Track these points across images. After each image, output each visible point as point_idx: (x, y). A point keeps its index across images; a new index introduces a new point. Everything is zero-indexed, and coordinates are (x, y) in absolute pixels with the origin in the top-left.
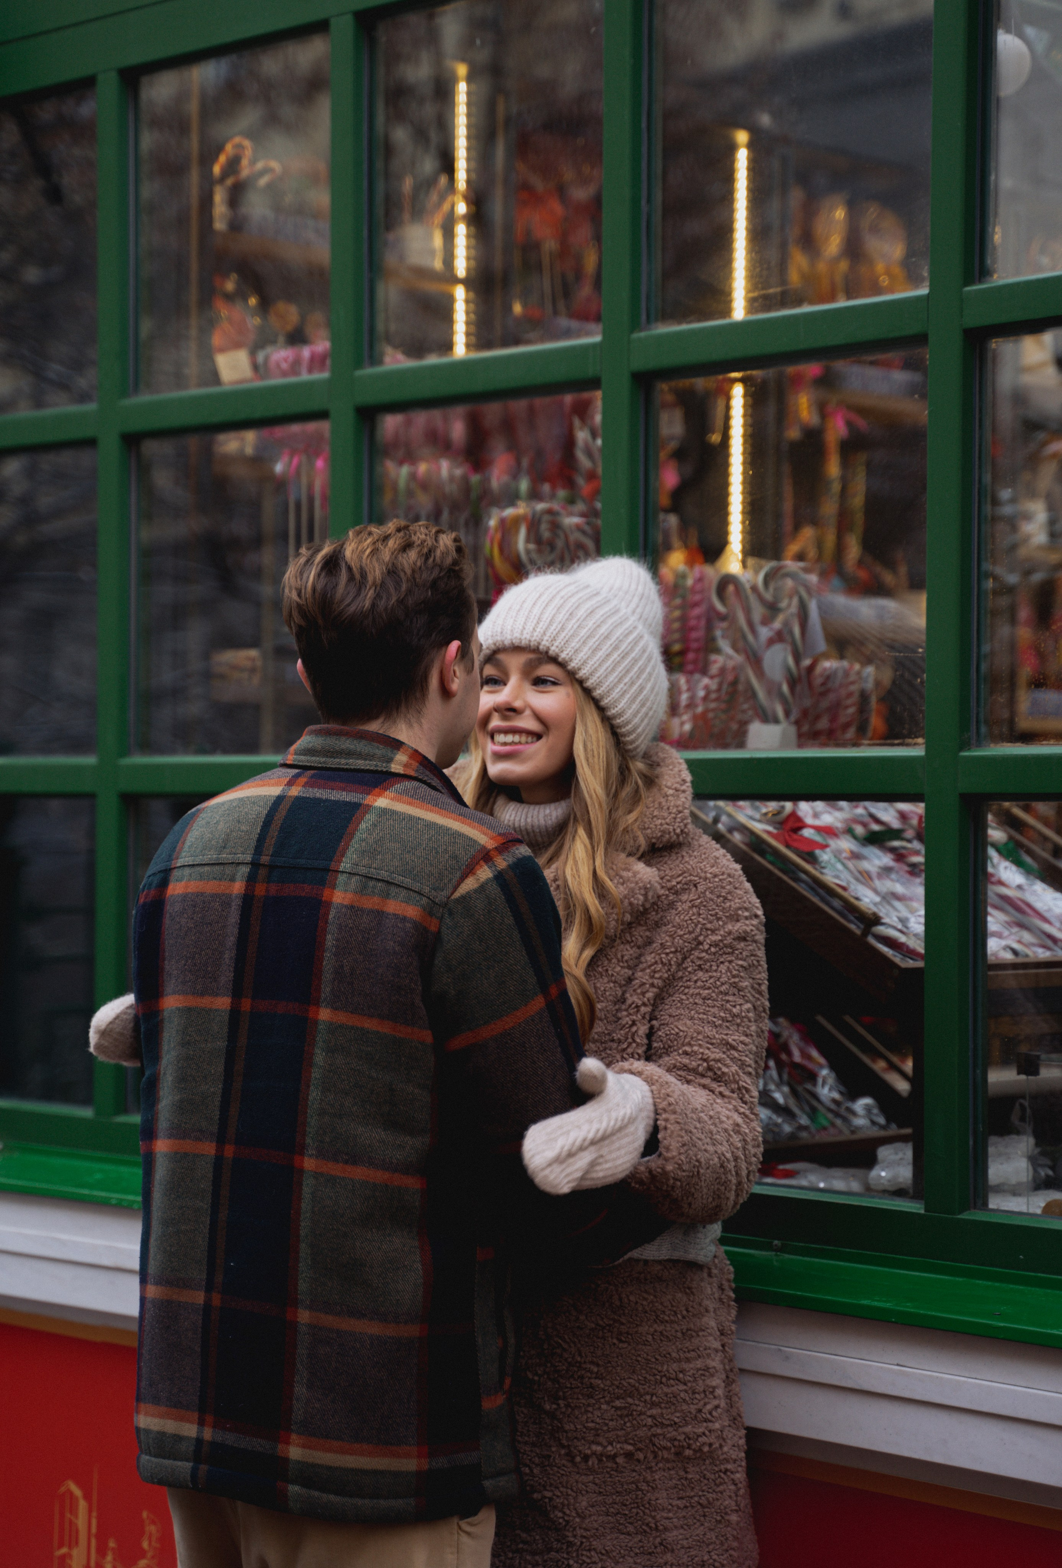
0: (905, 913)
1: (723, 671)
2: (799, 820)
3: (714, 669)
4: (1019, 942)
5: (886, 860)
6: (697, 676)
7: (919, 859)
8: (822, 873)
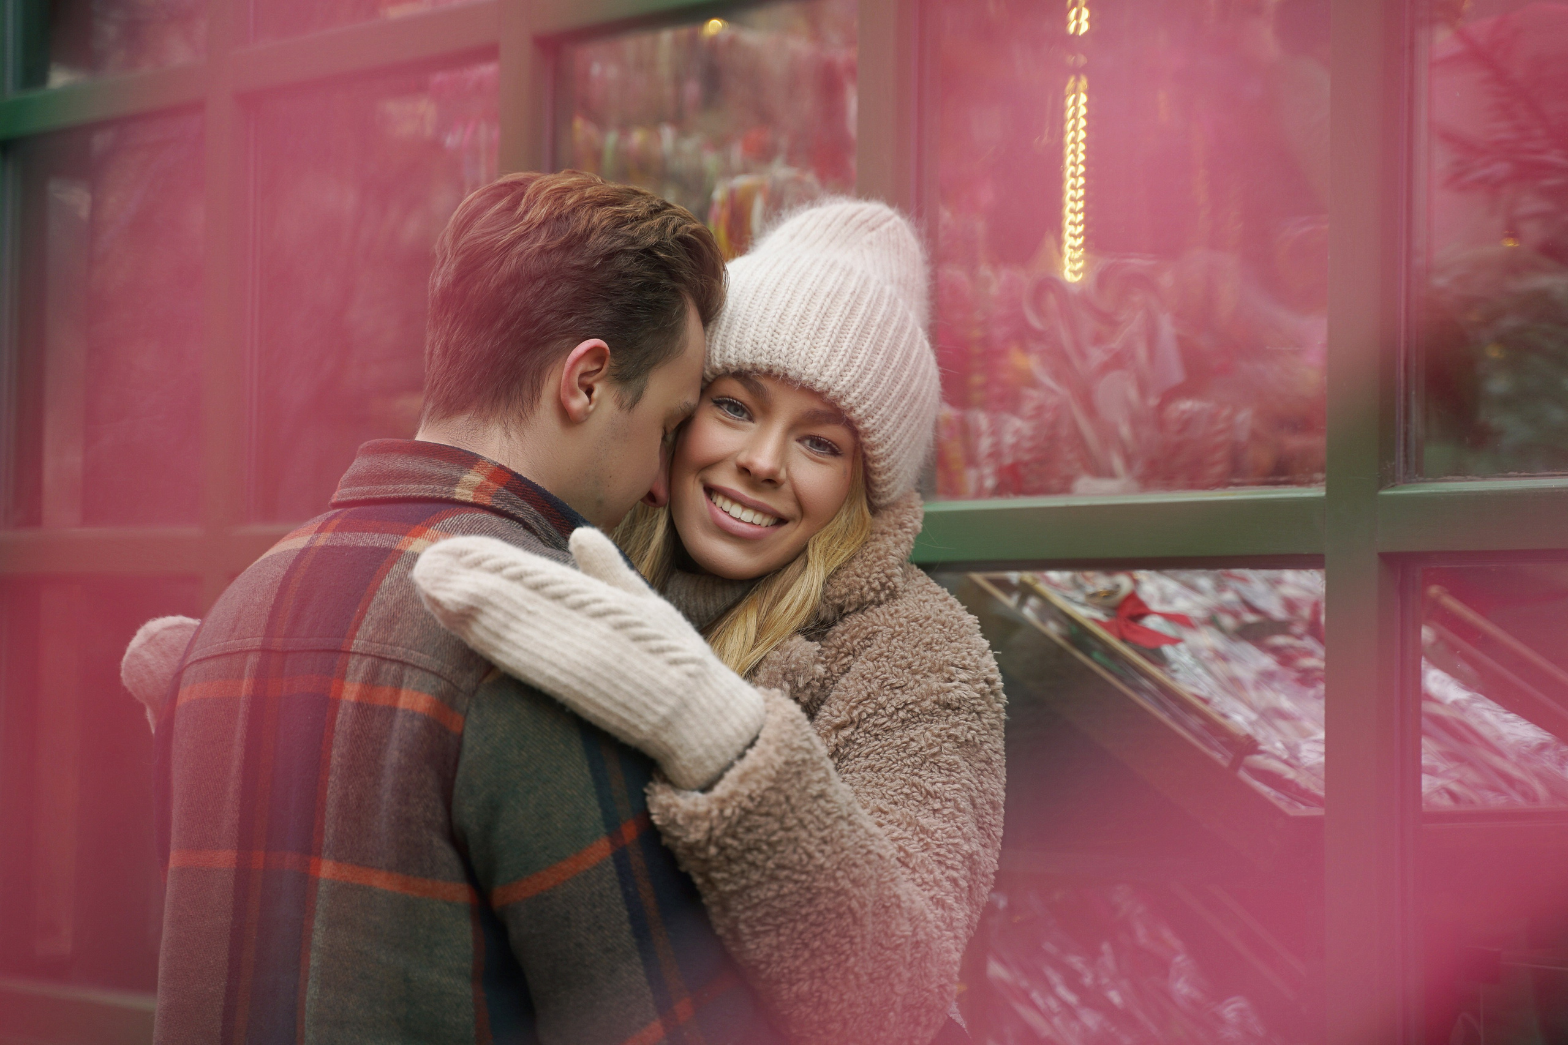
0: (1293, 737)
1: (1040, 410)
2: (1141, 604)
3: (1028, 407)
4: (1460, 782)
5: (1267, 662)
6: (1005, 416)
7: (1315, 662)
8: (1173, 679)
